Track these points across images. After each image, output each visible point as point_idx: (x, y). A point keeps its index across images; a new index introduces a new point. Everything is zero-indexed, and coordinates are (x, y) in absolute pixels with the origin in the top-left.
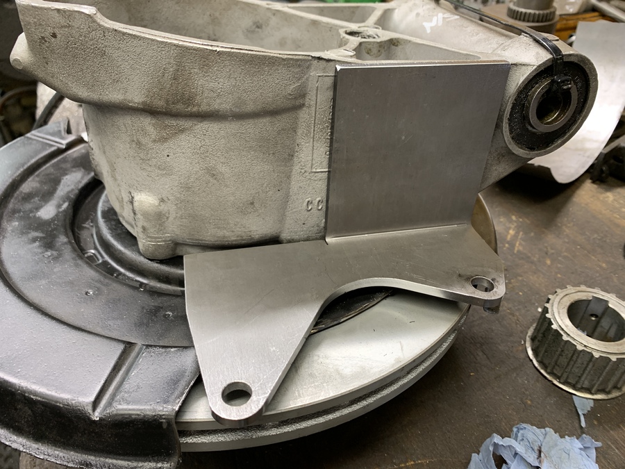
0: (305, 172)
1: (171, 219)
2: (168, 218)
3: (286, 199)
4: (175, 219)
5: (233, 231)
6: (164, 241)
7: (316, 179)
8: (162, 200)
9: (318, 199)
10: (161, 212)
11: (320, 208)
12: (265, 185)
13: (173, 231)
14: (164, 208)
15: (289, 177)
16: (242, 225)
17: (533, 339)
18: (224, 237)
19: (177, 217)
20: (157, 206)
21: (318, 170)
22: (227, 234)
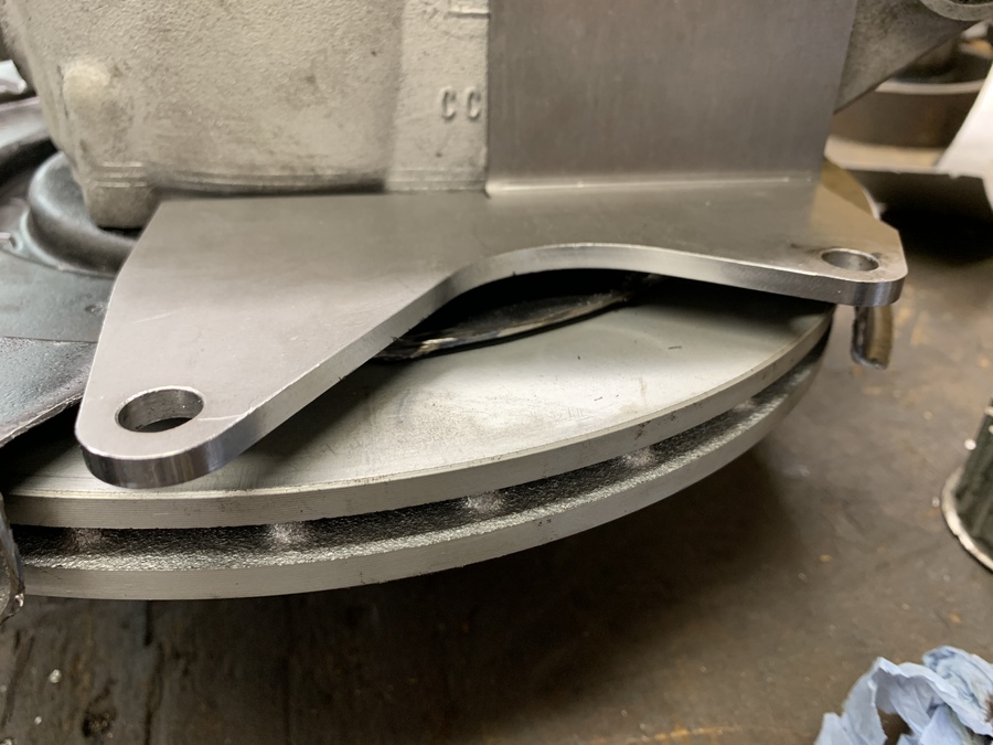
0: (436, 11)
1: (138, 121)
2: (131, 119)
3: (393, 82)
4: (145, 119)
5: (271, 153)
6: (129, 180)
7: (461, 33)
8: (116, 73)
9: (468, 90)
10: (114, 104)
11: (474, 113)
12: (339, 33)
13: (145, 154)
14: (119, 92)
15: (397, 22)
16: (291, 137)
17: (959, 495)
18: (253, 167)
19: (149, 113)
20: (106, 87)
21: (466, 10)
22: (260, 159)
